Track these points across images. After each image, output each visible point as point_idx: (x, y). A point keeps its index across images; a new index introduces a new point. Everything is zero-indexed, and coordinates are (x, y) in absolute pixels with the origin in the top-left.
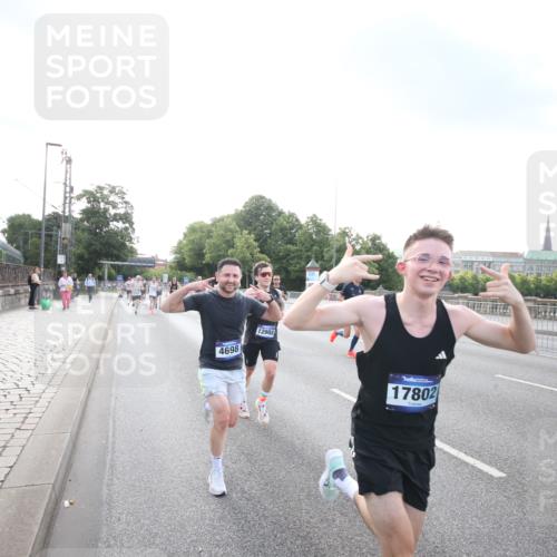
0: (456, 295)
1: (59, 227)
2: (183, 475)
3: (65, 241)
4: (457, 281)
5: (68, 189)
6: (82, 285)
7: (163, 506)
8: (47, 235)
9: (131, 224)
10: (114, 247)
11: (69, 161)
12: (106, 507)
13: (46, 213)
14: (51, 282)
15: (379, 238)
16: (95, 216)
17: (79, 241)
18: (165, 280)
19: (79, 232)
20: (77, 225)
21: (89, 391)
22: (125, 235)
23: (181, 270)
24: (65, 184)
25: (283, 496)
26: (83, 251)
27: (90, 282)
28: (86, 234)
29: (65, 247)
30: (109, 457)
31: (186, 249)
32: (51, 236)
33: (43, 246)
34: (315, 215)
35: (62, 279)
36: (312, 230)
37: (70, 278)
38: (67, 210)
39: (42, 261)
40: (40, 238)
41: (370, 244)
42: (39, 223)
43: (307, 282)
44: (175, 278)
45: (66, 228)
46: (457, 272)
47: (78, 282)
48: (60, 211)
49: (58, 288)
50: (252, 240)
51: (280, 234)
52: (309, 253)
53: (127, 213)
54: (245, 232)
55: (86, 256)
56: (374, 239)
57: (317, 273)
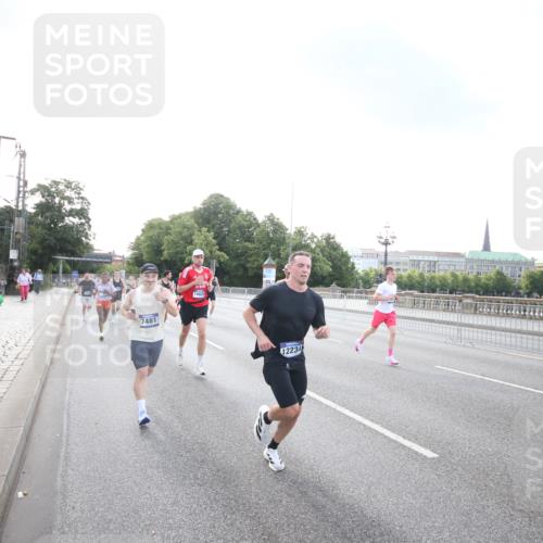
1: (12, 221)
3: (18, 236)
4: (405, 279)
5: (22, 183)
9: (88, 219)
10: (69, 242)
11: (23, 155)
12: (60, 497)
15: (333, 238)
16: (50, 210)
17: (32, 236)
19: (32, 227)
20: (30, 220)
21: (43, 386)
22: (81, 231)
24: (19, 178)
26: (37, 246)
28: (40, 229)
29: (17, 241)
30: (63, 449)
31: (144, 245)
32: (3, 230)
34: (272, 214)
36: (270, 228)
38: (20, 204)
41: (324, 243)
43: (264, 279)
45: (19, 222)
48: (13, 205)
50: (211, 238)
51: (238, 232)
52: (266, 251)
53: (82, 209)
54: (204, 229)
55: (40, 251)
56: (328, 238)
57: (274, 271)
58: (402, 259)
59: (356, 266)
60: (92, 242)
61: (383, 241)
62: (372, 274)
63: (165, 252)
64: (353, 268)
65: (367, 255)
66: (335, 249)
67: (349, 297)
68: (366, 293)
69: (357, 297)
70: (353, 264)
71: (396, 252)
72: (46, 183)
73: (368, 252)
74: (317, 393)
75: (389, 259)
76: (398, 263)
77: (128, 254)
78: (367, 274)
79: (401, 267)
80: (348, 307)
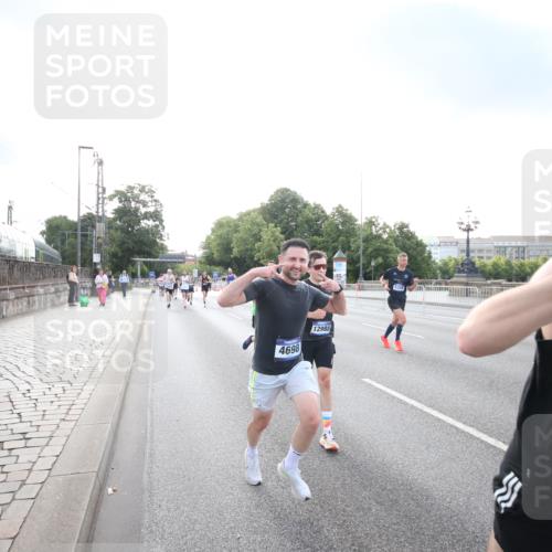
0: (489, 282)
1: (94, 227)
2: (219, 464)
3: (100, 241)
4: (489, 268)
5: (100, 190)
6: (117, 282)
7: (201, 493)
8: (82, 235)
9: (161, 221)
10: (145, 244)
11: (101, 163)
12: (147, 494)
13: (81, 214)
14: (88, 279)
15: (407, 227)
16: (127, 215)
17: (112, 240)
18: (195, 274)
19: (112, 231)
20: (110, 225)
21: (127, 384)
22: (155, 233)
23: (210, 265)
24: (98, 185)
25: (318, 485)
26: (117, 249)
27: (124, 278)
28: (119, 233)
29: (99, 245)
30: (148, 446)
31: (215, 244)
32: (86, 236)
33: (79, 245)
34: (340, 206)
35: (98, 277)
36: (339, 220)
37: (105, 276)
38: (100, 210)
39: (79, 259)
40: (76, 238)
41: (397, 233)
42: (75, 224)
43: (335, 273)
44: (205, 273)
45: (100, 227)
46: (489, 258)
47: (113, 280)
48: (94, 212)
49: (94, 285)
50: (278, 233)
51: (306, 226)
52: (336, 244)
53: (156, 211)
54: (272, 225)
55: (120, 254)
56: (402, 227)
57: (344, 264)
58: (486, 246)
59: (434, 256)
60: (166, 243)
61: (464, 227)
62: (452, 264)
63: (235, 250)
64: (430, 257)
65: (445, 243)
66: (409, 239)
67: (428, 289)
68: (446, 284)
69: (436, 289)
70: (430, 253)
71: (479, 238)
72: (123, 189)
73: (446, 240)
74: (400, 392)
75: (471, 246)
76: (480, 251)
77: (199, 253)
78: (446, 264)
79: (485, 254)
80: (428, 300)
